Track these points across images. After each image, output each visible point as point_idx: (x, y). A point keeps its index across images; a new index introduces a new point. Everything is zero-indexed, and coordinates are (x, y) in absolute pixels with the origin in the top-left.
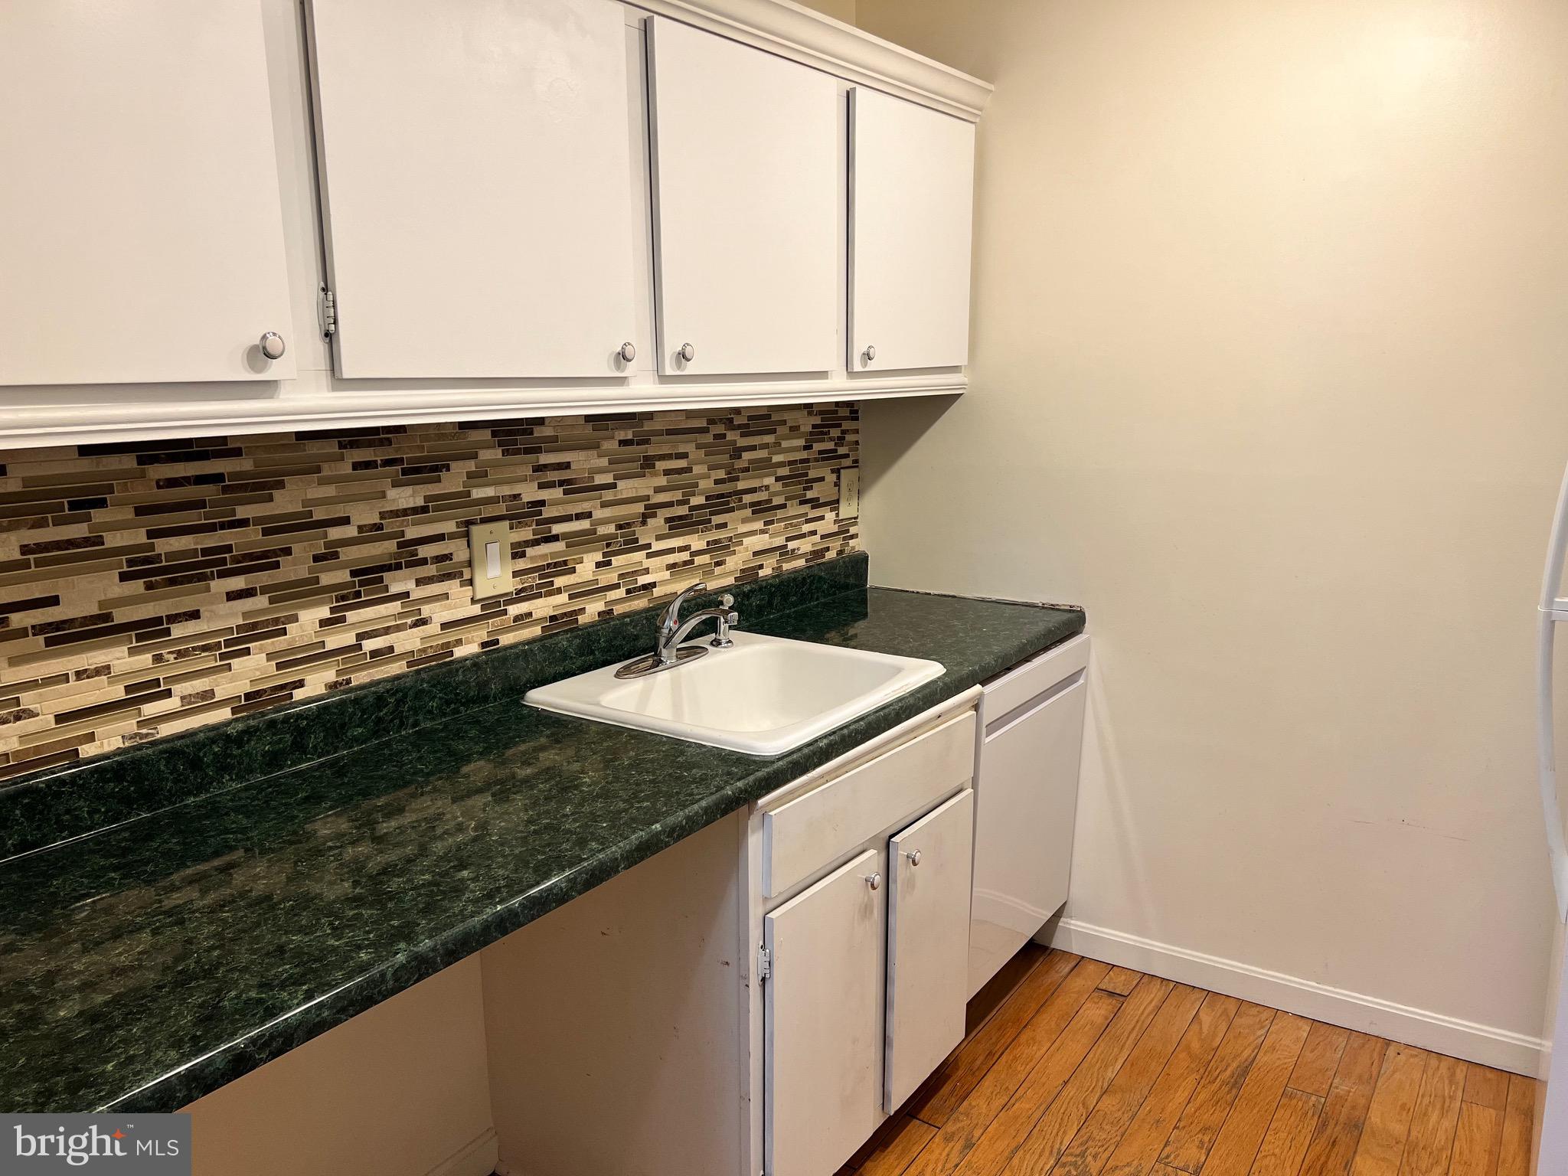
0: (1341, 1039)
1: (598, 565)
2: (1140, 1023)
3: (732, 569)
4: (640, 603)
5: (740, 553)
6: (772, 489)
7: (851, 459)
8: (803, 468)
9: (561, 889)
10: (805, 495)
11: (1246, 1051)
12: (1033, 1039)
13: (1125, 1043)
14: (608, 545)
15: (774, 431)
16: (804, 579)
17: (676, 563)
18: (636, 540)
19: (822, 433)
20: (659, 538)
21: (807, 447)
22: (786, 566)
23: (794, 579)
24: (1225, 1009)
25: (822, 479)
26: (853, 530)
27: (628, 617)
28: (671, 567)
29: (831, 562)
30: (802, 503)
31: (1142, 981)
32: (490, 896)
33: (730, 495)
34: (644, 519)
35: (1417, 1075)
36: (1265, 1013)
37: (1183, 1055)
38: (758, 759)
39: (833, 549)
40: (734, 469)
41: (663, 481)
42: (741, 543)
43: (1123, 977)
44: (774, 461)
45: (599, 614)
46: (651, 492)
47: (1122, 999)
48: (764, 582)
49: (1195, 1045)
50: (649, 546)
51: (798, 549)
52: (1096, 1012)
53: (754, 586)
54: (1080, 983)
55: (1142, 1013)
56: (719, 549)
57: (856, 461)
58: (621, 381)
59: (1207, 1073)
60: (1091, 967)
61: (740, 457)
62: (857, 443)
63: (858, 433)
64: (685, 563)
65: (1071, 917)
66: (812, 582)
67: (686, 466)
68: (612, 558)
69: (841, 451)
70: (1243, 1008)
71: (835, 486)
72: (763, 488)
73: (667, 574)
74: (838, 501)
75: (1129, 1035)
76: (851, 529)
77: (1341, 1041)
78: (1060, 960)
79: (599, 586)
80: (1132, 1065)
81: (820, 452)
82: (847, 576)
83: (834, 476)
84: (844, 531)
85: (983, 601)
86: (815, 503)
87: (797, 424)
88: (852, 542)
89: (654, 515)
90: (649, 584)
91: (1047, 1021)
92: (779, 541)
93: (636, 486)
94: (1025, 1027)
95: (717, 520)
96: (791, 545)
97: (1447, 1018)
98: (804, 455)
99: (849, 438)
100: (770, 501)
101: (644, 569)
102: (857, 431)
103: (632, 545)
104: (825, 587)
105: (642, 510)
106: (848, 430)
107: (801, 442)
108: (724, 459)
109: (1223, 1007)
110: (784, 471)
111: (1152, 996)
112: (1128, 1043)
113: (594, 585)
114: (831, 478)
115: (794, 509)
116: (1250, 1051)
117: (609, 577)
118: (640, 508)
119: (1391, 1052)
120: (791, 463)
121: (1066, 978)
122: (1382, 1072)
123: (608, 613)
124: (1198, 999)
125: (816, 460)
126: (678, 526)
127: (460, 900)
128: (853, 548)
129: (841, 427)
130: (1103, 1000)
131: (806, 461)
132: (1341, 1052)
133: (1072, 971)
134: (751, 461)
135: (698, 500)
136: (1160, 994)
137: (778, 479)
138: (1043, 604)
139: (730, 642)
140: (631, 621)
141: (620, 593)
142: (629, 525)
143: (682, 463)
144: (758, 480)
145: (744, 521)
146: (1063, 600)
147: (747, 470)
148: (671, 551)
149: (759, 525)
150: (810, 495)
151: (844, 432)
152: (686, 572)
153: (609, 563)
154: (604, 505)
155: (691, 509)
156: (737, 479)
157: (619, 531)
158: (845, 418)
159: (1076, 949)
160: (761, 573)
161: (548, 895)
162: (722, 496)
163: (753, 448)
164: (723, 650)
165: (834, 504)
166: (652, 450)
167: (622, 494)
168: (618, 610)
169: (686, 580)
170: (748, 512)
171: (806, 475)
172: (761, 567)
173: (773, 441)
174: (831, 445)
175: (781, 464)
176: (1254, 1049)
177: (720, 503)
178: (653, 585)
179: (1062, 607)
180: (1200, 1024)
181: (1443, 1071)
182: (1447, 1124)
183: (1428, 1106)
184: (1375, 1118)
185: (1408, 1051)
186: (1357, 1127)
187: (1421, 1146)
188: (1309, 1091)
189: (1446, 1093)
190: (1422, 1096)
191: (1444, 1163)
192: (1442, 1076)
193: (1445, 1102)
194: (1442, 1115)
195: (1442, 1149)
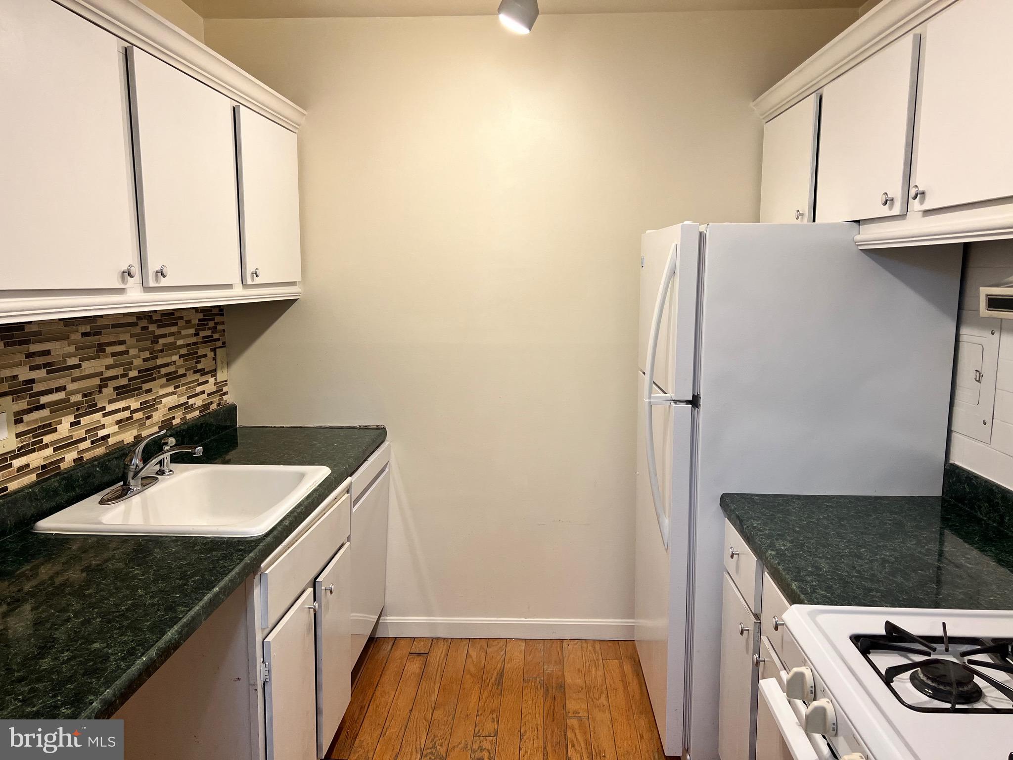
0: (541, 645)
1: (72, 424)
2: (440, 665)
3: (157, 421)
4: (100, 451)
5: (161, 409)
6: (177, 364)
7: (221, 341)
8: (194, 349)
9: (175, 639)
10: (197, 367)
11: (498, 665)
12: (384, 691)
13: (436, 679)
14: (78, 409)
15: (176, 324)
16: (201, 424)
17: (122, 419)
18: (96, 405)
19: (204, 325)
20: (110, 402)
21: (196, 334)
22: (188, 417)
23: (196, 425)
24: (481, 646)
25: (205, 356)
26: (225, 389)
27: (96, 460)
28: (119, 422)
29: (215, 411)
30: (195, 372)
31: (433, 643)
32: (132, 654)
33: (153, 369)
34: (101, 388)
35: (579, 654)
36: (501, 642)
37: (468, 676)
38: (252, 539)
39: (215, 402)
40: (154, 351)
41: (110, 361)
42: (161, 402)
43: (422, 643)
44: (178, 344)
45: (75, 460)
46: (103, 369)
47: (426, 655)
48: (179, 428)
49: (473, 669)
50: (104, 408)
51: (195, 404)
52: (414, 667)
53: (173, 432)
54: (398, 653)
55: (439, 661)
56: (148, 407)
57: (224, 343)
58: (121, 291)
59: (483, 682)
60: (402, 642)
61: (158, 342)
62: (224, 331)
63: (224, 324)
64: (128, 419)
65: (387, 616)
66: (206, 426)
67: (125, 350)
68: (81, 419)
69: (216, 336)
70: (489, 643)
71: (213, 360)
72: (172, 363)
73: (116, 428)
74: (215, 370)
75: (436, 674)
76: (224, 388)
77: (541, 646)
78: (384, 642)
79: (73, 440)
80: (443, 690)
81: (204, 337)
82: (226, 421)
83: (212, 353)
84: (220, 391)
85: (321, 428)
86: (203, 372)
87: (190, 319)
88: (224, 397)
89: (106, 386)
90: (106, 436)
91: (389, 677)
92: (183, 399)
93: (94, 365)
94: (377, 686)
95: (146, 387)
96: (191, 401)
97: (587, 620)
98: (194, 340)
99: (220, 327)
100: (176, 372)
101: (102, 425)
102: (223, 323)
103: (93, 408)
104: (214, 428)
105: (98, 383)
106: (218, 322)
107: (192, 331)
108: (148, 344)
109: (480, 645)
110: (184, 351)
111: (441, 649)
112: (437, 679)
113: (69, 439)
114: (211, 355)
115: (191, 377)
116: (501, 664)
117: (80, 433)
118: (96, 381)
119: (565, 644)
120: (188, 345)
121: (390, 652)
122: (564, 655)
123: (80, 460)
124: (465, 645)
125: (202, 343)
126: (122, 392)
127: (110, 661)
128: (226, 401)
129: (214, 320)
130: (415, 659)
131: (195, 344)
132: (543, 653)
133: (392, 647)
134: (164, 345)
135: (133, 374)
136: (445, 647)
137: (181, 357)
138: (360, 426)
139: (171, 471)
140: (99, 463)
141: (87, 444)
142: (91, 394)
143: (122, 348)
144: (168, 358)
145: (162, 386)
146: (372, 423)
147: (162, 351)
148: (118, 411)
149: (171, 389)
150: (200, 366)
151: (216, 324)
152: (129, 426)
153: (79, 423)
154: (74, 380)
155: (130, 380)
156: (156, 357)
157: (84, 399)
158: (216, 315)
159: (391, 634)
160: (174, 422)
161: (169, 644)
162: (148, 370)
163: (164, 336)
164: (167, 477)
165: (213, 373)
166: (103, 339)
167: (85, 372)
168: (87, 456)
169: (129, 431)
170: (164, 380)
171: (197, 353)
172: (174, 418)
173: (176, 330)
174: (209, 333)
175: (182, 346)
176: (502, 662)
177: (148, 375)
178: (108, 436)
179: (372, 427)
180: (471, 657)
181: (590, 648)
182: (600, 673)
183: (589, 667)
184: (568, 680)
185: (572, 643)
186: (562, 687)
187: (592, 687)
188: (535, 676)
189: (595, 658)
190: (585, 663)
191: (605, 692)
192: (590, 651)
193: (595, 663)
194: (597, 669)
195: (602, 685)
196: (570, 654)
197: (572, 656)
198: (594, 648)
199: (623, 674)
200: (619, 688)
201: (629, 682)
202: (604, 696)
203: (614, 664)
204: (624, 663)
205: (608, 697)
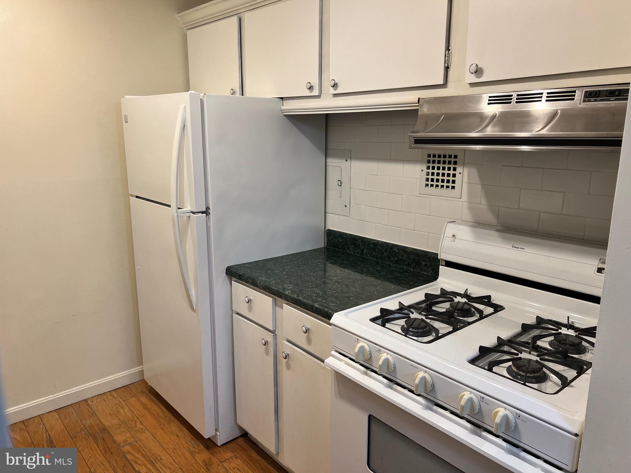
35: (104, 403)
36: (36, 419)
70: (26, 423)
109: (18, 428)
116: (45, 435)
119: (89, 402)
122: (93, 409)
132: (75, 413)
176: (46, 433)
181: (110, 397)
182: (127, 410)
183: (116, 409)
184: (106, 424)
185: (94, 399)
186: (104, 430)
187: (127, 421)
188: (79, 431)
189: (117, 402)
190: (112, 408)
191: (138, 421)
192: (111, 399)
193: (119, 405)
194: (123, 409)
195: (133, 417)
196: (97, 407)
197: (99, 408)
198: (113, 396)
199: (144, 405)
200: (146, 414)
201: (150, 408)
202: (139, 423)
203: (133, 401)
204: (140, 398)
205: (141, 422)
